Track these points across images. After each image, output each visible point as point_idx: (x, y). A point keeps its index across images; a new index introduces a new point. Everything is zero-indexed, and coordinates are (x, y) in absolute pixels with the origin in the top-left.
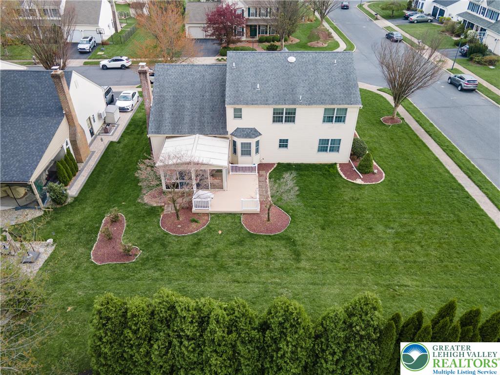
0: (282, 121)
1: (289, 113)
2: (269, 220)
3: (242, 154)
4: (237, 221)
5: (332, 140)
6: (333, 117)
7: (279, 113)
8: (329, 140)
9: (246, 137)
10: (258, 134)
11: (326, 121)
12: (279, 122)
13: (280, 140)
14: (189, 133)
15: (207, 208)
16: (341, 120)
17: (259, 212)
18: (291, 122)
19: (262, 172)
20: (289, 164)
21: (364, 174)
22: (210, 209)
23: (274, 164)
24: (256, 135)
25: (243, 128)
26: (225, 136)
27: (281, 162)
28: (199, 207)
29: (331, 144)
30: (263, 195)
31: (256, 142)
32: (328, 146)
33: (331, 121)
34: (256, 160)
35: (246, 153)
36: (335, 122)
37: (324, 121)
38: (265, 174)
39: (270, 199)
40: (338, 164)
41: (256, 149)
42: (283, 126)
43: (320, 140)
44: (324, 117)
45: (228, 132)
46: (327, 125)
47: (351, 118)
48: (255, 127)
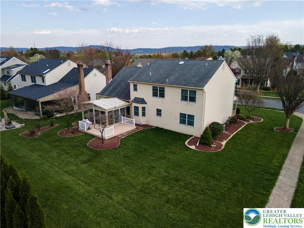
1: (161, 91)
3: (135, 114)
6: (187, 97)
7: (156, 90)
8: (186, 115)
10: (144, 102)
14: (113, 97)
18: (163, 97)
19: (140, 128)
20: (162, 129)
21: (201, 144)
22: (86, 130)
23: (154, 127)
24: (143, 102)
25: (137, 98)
26: (128, 101)
27: (158, 126)
28: (82, 127)
29: (188, 119)
30: (122, 135)
31: (143, 108)
32: (186, 120)
33: (186, 100)
34: (142, 120)
35: (137, 114)
36: (189, 101)
37: (182, 99)
38: (141, 129)
39: (123, 137)
40: (194, 137)
41: (143, 113)
42: (158, 99)
43: (181, 114)
44: (182, 96)
45: (130, 99)
46: (184, 102)
47: (199, 99)
48: (143, 98)
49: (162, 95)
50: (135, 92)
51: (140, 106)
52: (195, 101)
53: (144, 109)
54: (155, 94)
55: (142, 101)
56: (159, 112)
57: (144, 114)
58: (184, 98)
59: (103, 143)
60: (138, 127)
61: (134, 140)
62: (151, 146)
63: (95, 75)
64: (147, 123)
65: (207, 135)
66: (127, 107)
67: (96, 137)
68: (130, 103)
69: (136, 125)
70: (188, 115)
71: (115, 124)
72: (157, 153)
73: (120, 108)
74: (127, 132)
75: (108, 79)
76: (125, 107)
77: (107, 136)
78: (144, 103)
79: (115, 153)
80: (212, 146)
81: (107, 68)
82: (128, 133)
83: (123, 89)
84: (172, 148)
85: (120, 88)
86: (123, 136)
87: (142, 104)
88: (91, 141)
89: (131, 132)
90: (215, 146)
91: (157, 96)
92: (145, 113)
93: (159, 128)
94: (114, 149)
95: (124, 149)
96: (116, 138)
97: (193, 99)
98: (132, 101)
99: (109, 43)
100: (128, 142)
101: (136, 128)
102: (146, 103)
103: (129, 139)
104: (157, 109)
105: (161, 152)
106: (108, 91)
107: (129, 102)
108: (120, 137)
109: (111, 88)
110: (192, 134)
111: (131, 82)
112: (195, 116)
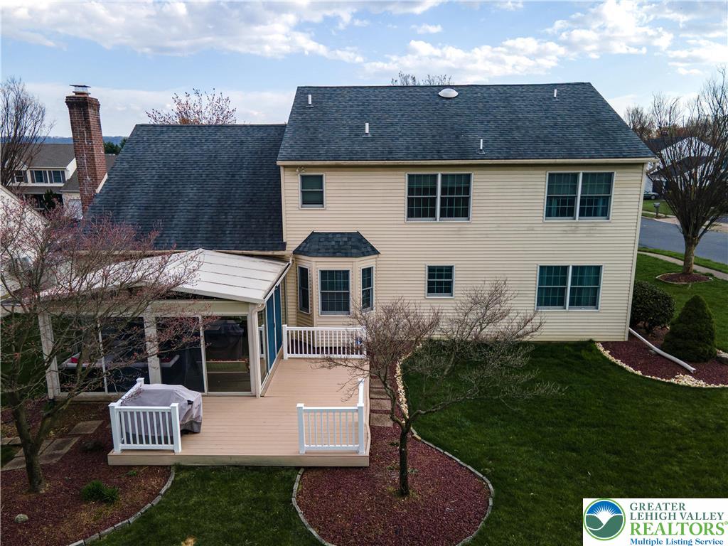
0: (433, 215)
1: (452, 191)
2: (404, 490)
3: (326, 307)
4: (274, 495)
5: (574, 267)
6: (573, 201)
7: (426, 191)
8: (565, 268)
9: (334, 255)
11: (554, 211)
12: (425, 216)
13: (431, 269)
14: (178, 247)
15: (169, 446)
16: (596, 209)
17: (366, 463)
18: (460, 216)
22: (180, 449)
24: (360, 250)
25: (327, 233)
29: (574, 283)
31: (364, 271)
36: (584, 214)
40: (599, 344)
41: (363, 294)
43: (543, 269)
44: (549, 200)
45: (283, 246)
46: (561, 223)
47: (624, 204)
48: (358, 230)
51: (354, 266)
57: (367, 300)
58: (559, 207)
59: (407, 493)
68: (291, 263)
75: (94, 178)
78: (366, 254)
81: (86, 117)
91: (430, 214)
92: (371, 292)
96: (384, 436)
98: (298, 252)
107: (284, 258)
108: (389, 425)
110: (591, 337)
111: (285, 167)
112: (606, 265)
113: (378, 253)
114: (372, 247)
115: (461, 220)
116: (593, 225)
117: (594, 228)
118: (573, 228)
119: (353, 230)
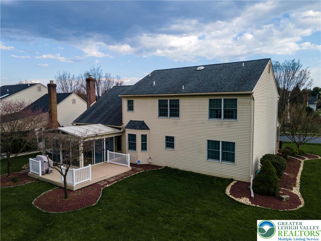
1: (173, 106)
3: (130, 147)
6: (220, 112)
7: (164, 106)
8: (219, 142)
9: (132, 128)
10: (145, 127)
14: (96, 123)
15: (39, 173)
18: (176, 116)
19: (139, 169)
20: (176, 170)
21: (259, 194)
22: (40, 175)
23: (162, 167)
24: (142, 127)
25: (134, 121)
26: (118, 127)
27: (169, 166)
28: (34, 170)
29: (223, 149)
30: (107, 181)
31: (143, 136)
32: (219, 151)
33: (218, 116)
34: (142, 157)
35: (132, 147)
36: (224, 118)
37: (211, 116)
38: (141, 170)
39: (108, 186)
40: (236, 182)
41: (142, 144)
42: (168, 121)
43: (209, 141)
44: (211, 110)
45: (122, 124)
46: (215, 121)
47: (243, 113)
48: (143, 120)
49: (175, 113)
50: (130, 113)
51: (139, 133)
52: (234, 116)
53: (144, 138)
54: (162, 113)
55: (142, 125)
56: (170, 141)
57: (144, 147)
58: (214, 114)
59: (66, 197)
60: (134, 167)
61: (129, 189)
62: (163, 201)
63: (74, 101)
64: (150, 161)
65: (271, 177)
66: (118, 136)
67: (57, 186)
68: (122, 131)
69: (132, 165)
70: (223, 142)
71: (95, 164)
72: (178, 216)
73: (104, 137)
74: (116, 176)
75: (90, 102)
76: (113, 136)
77: (77, 183)
78: (144, 129)
79: (87, 219)
80: (283, 198)
81: (89, 84)
82: (118, 177)
83: (111, 112)
84: (206, 203)
85: (106, 111)
86: (109, 183)
87: (142, 129)
88: (44, 194)
89: (123, 176)
90: (287, 198)
91: (166, 115)
92: (146, 144)
93: (170, 168)
94: (87, 209)
95: (109, 208)
96: (94, 186)
97: (231, 114)
98: (125, 127)
99: (96, 68)
100: (116, 195)
101: (132, 170)
102: (148, 128)
103: (118, 189)
104: (167, 137)
105: (185, 213)
106: (89, 117)
107: (120, 129)
108: (102, 184)
109: (94, 112)
110: (232, 177)
111: (123, 97)
112: (237, 142)
113: (149, 129)
114: (147, 127)
115: (177, 118)
116: (230, 122)
117: (230, 124)
118: (221, 124)
119: (142, 120)
